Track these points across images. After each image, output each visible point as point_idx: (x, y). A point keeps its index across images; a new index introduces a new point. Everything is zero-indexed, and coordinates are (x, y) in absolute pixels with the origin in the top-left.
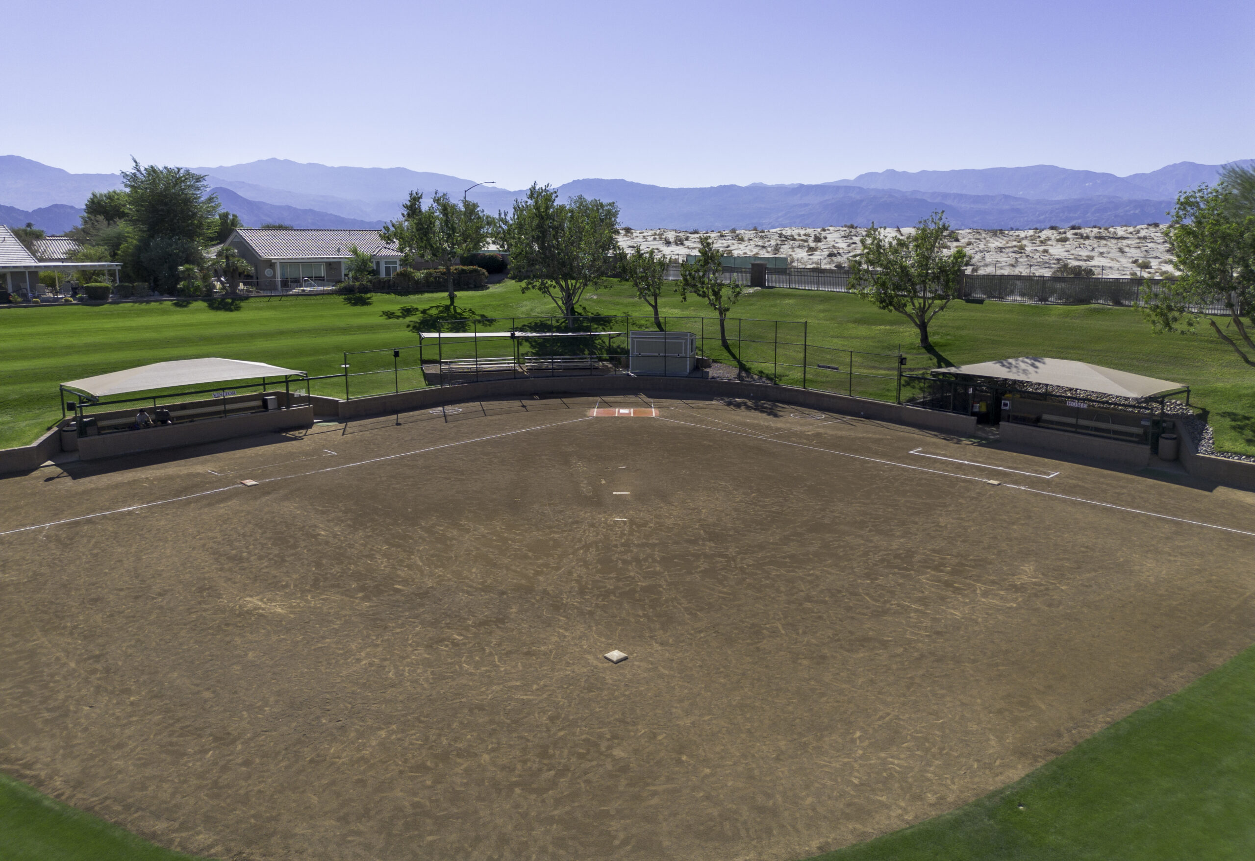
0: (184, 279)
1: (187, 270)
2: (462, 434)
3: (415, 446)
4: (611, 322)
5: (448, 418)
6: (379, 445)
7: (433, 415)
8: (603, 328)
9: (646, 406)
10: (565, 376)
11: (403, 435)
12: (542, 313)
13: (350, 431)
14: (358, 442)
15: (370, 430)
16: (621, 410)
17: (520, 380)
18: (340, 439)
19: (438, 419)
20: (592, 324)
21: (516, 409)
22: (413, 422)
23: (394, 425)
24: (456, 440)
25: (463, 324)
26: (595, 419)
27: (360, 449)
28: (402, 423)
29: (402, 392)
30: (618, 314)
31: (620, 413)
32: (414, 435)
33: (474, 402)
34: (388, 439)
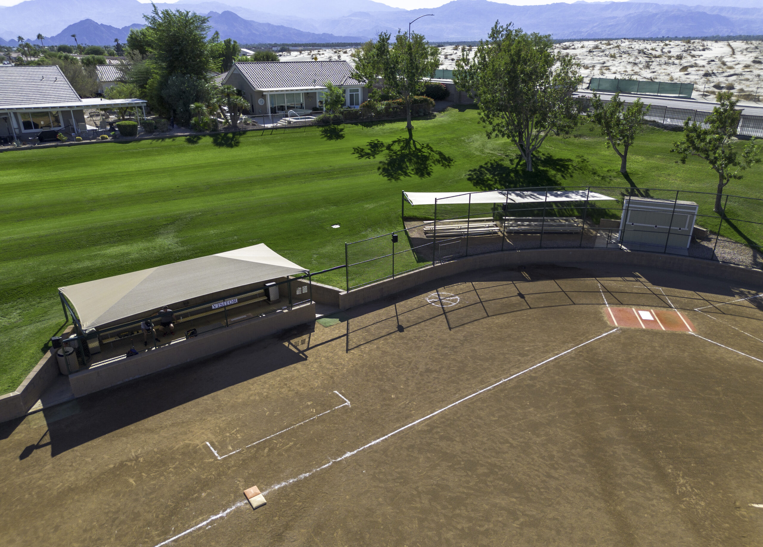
0: (195, 115)
1: (197, 107)
2: (480, 360)
3: (437, 391)
4: (569, 168)
5: (449, 317)
6: (393, 381)
7: (432, 307)
8: (563, 176)
9: (664, 305)
10: (553, 248)
11: (414, 356)
12: (494, 149)
13: (355, 341)
14: (368, 370)
15: (376, 341)
16: (640, 312)
17: (507, 252)
18: (348, 361)
19: (440, 320)
20: (548, 169)
21: (517, 302)
22: (416, 324)
23: (397, 329)
24: (479, 379)
25: (425, 164)
26: (621, 333)
27: (374, 392)
28: (404, 326)
29: (398, 275)
30: (573, 158)
31: (644, 321)
32: (426, 357)
33: (465, 281)
34: (400, 365)
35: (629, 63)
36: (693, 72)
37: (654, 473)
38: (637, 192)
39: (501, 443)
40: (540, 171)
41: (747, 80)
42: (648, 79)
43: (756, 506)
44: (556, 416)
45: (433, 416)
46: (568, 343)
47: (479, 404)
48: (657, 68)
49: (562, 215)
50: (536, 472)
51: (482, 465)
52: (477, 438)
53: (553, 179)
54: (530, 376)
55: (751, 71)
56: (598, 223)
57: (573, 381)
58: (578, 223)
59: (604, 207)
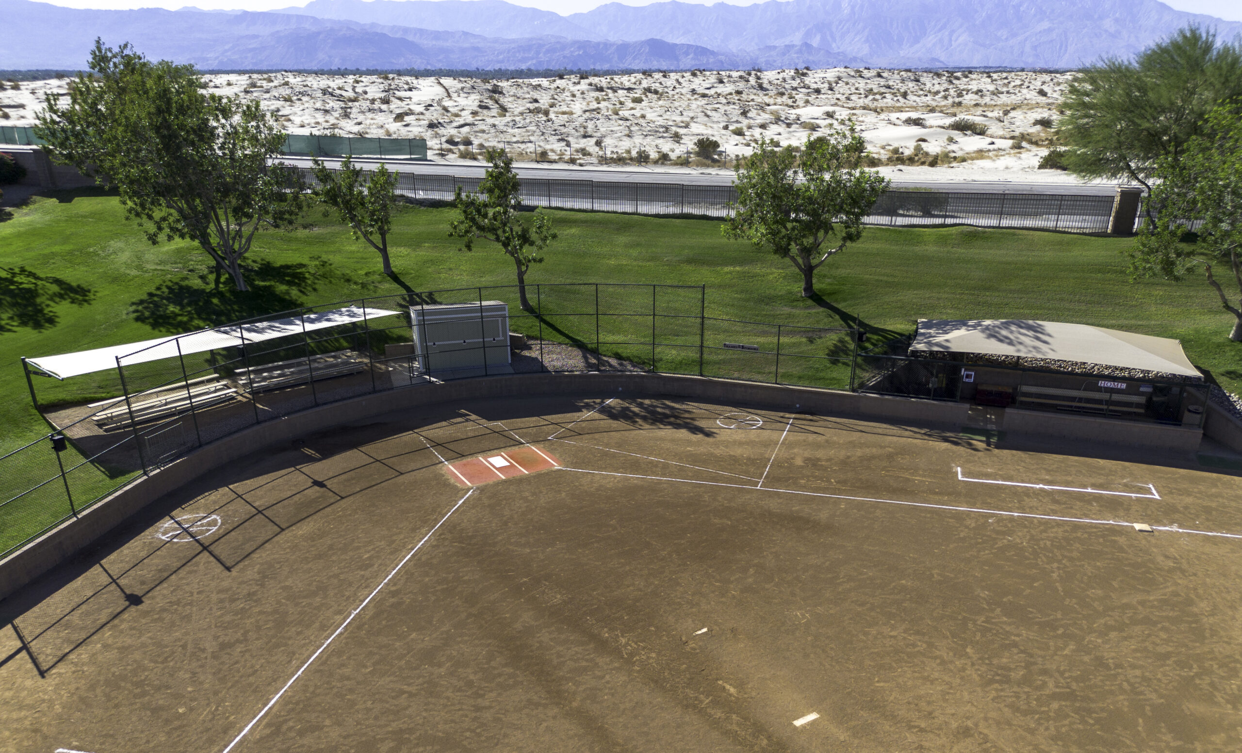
2: (305, 597)
3: (257, 671)
4: (306, 278)
5: (217, 552)
6: (168, 687)
7: (175, 546)
8: (301, 291)
9: (512, 442)
10: (336, 401)
11: (187, 634)
12: (161, 262)
13: (49, 651)
14: (108, 690)
15: (95, 637)
16: (489, 459)
17: (268, 424)
18: (55, 691)
19: (203, 560)
20: (273, 283)
21: (317, 494)
22: (161, 582)
23: (127, 603)
24: (317, 625)
25: (35, 305)
26: (481, 493)
27: (140, 719)
28: (140, 594)
29: (84, 509)
30: (305, 261)
31: (500, 469)
32: (210, 627)
33: (216, 488)
34: (166, 658)
35: (317, 109)
36: (414, 123)
37: (592, 646)
38: (418, 299)
39: (393, 698)
40: (259, 288)
41: (483, 131)
42: (355, 134)
43: (699, 632)
44: (450, 630)
45: (271, 708)
46: (419, 528)
47: (335, 660)
48: (361, 118)
49: (325, 351)
50: (461, 712)
51: (382, 740)
52: (357, 707)
53: (287, 297)
54: (390, 592)
55: (483, 120)
56: (383, 353)
57: (451, 576)
58: (353, 358)
59: (382, 327)
